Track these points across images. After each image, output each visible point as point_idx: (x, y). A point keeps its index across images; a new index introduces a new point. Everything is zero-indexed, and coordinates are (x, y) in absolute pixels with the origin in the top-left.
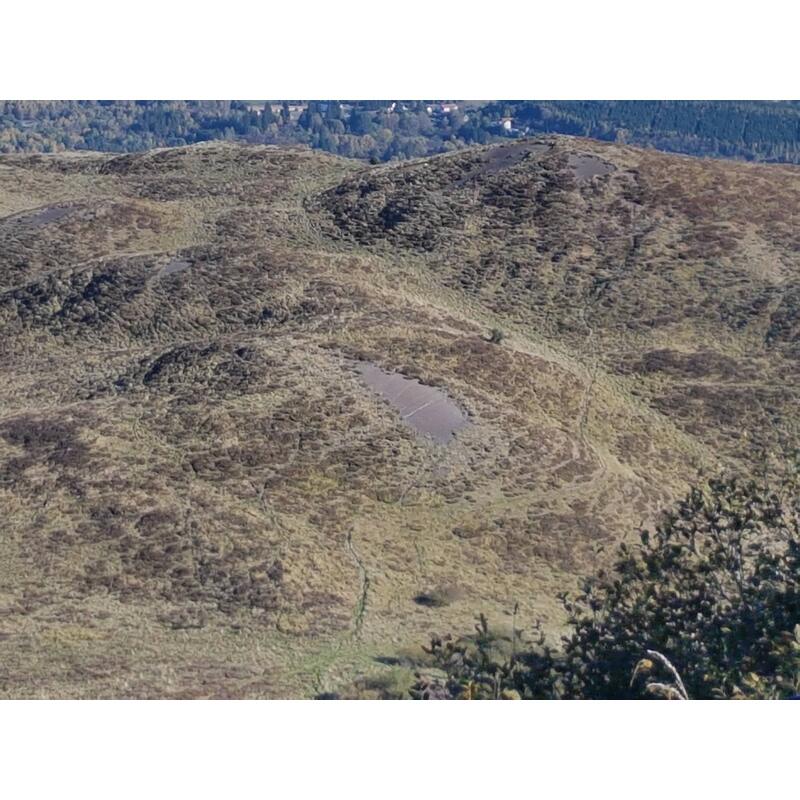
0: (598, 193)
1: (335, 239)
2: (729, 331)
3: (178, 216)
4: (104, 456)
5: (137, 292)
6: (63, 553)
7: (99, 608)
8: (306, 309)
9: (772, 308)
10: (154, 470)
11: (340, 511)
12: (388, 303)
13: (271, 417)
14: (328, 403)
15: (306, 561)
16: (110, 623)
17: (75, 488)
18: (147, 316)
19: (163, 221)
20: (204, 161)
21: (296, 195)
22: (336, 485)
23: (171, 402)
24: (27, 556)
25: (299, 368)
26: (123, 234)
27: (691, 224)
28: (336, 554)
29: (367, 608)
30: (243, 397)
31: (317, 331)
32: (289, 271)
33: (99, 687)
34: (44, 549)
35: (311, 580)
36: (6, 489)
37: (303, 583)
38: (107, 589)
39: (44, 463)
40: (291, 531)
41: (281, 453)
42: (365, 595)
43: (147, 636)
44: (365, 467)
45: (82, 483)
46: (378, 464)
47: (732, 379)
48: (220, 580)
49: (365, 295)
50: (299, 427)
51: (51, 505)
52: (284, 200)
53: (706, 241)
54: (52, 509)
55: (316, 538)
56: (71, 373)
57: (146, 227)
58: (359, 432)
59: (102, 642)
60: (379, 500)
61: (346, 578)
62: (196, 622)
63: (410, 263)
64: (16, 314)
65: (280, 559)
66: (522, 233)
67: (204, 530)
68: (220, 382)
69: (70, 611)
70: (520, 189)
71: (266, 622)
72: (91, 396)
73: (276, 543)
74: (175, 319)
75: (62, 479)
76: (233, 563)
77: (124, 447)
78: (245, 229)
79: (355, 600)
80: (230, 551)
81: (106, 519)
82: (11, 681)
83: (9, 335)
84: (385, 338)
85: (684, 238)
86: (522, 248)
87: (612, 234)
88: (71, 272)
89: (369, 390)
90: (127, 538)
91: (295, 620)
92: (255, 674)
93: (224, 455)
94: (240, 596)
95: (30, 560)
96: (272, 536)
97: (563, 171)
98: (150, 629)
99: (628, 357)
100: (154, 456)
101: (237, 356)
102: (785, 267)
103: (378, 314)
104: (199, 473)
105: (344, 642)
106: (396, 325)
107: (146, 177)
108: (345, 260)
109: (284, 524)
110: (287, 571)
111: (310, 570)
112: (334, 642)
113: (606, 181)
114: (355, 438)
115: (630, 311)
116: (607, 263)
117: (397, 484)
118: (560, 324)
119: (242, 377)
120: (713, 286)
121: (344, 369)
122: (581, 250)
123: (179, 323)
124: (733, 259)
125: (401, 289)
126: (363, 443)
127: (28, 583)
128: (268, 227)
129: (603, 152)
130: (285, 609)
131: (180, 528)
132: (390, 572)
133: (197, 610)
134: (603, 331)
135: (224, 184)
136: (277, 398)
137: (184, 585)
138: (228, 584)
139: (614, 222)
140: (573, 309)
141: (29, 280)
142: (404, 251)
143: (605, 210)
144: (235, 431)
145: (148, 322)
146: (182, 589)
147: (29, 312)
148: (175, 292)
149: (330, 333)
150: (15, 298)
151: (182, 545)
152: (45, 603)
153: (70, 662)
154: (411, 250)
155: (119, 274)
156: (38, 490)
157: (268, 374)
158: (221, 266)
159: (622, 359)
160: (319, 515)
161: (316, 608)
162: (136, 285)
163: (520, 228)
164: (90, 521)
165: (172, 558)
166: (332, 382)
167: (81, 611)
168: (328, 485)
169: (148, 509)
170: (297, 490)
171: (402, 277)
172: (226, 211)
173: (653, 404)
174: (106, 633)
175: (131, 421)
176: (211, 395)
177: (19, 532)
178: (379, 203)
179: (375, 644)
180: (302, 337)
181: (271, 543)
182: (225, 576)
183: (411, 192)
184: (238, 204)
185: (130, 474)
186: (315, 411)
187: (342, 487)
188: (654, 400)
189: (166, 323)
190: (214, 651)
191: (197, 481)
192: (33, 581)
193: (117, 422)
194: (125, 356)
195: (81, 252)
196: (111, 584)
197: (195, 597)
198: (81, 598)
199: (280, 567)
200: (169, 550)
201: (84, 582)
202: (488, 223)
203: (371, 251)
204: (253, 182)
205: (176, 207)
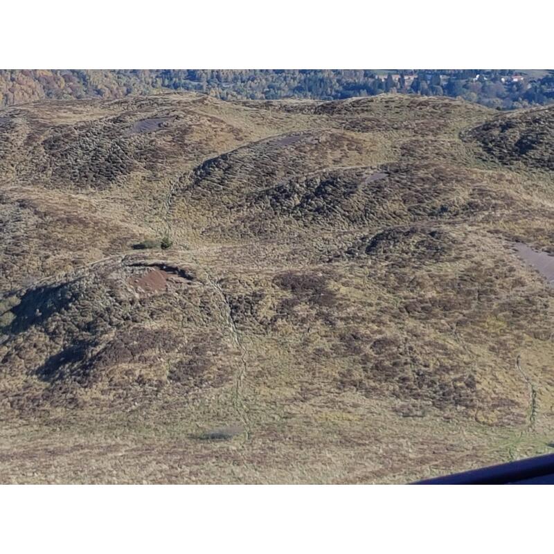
1: (484, 160)
3: (374, 143)
4: (346, 300)
5: (352, 193)
6: (323, 363)
7: (353, 401)
8: (471, 208)
10: (380, 311)
11: (509, 344)
12: (528, 204)
13: (457, 278)
14: (497, 270)
15: (491, 376)
16: (361, 410)
17: (328, 320)
18: (359, 209)
19: (364, 146)
20: (386, 106)
21: (453, 130)
22: (505, 326)
23: (387, 266)
24: (300, 364)
25: (474, 246)
26: (338, 154)
28: (511, 372)
29: (536, 410)
30: (437, 264)
31: (481, 222)
32: (457, 181)
33: (363, 452)
34: (311, 360)
35: (495, 389)
36: (282, 319)
37: (491, 391)
38: (355, 389)
39: (306, 303)
40: (478, 356)
41: (466, 303)
42: (534, 401)
43: (387, 420)
44: (525, 315)
45: (333, 318)
46: (533, 313)
48: (432, 386)
49: (512, 198)
50: (477, 286)
51: (313, 331)
52: (445, 133)
54: (314, 334)
55: (495, 361)
56: (314, 245)
57: (353, 150)
58: (519, 291)
59: (358, 423)
60: (536, 338)
61: (520, 389)
62: (419, 413)
63: (539, 178)
64: (269, 205)
65: (473, 374)
67: (418, 352)
68: (419, 254)
69: (333, 401)
71: (468, 416)
72: (330, 261)
73: (469, 363)
74: (379, 212)
75: (319, 314)
76: (440, 375)
77: (358, 294)
78: (421, 152)
79: (527, 404)
80: (437, 367)
81: (350, 342)
82: (304, 444)
83: (266, 219)
84: (530, 228)
88: (305, 178)
89: (524, 262)
90: (365, 355)
91: (488, 415)
92: (467, 450)
93: (427, 302)
94: (448, 397)
95: (302, 367)
96: (466, 358)
98: (388, 416)
100: (379, 301)
101: (429, 236)
103: (523, 211)
104: (411, 314)
105: (524, 432)
106: (537, 220)
107: (346, 117)
108: (494, 175)
109: (473, 351)
110: (478, 382)
111: (494, 383)
112: (517, 432)
114: (517, 295)
117: (548, 327)
119: (435, 251)
121: (506, 247)
123: (382, 214)
125: (535, 196)
126: (523, 299)
127: (303, 382)
128: (437, 151)
130: (480, 408)
131: (401, 350)
132: (549, 387)
133: (419, 406)
135: (402, 122)
136: (461, 266)
137: (407, 388)
138: (438, 389)
141: (276, 183)
142: (534, 170)
144: (433, 287)
145: (361, 213)
146: (406, 391)
147: (278, 204)
148: (378, 193)
149: (491, 223)
150: (268, 195)
151: (403, 361)
152: (316, 395)
153: (339, 434)
154: (539, 169)
155: (339, 180)
156: (303, 321)
157: (453, 249)
158: (409, 177)
160: (496, 346)
161: (502, 408)
162: (351, 188)
164: (339, 343)
165: (397, 370)
166: (498, 256)
167: (340, 402)
168: (500, 326)
169: (378, 337)
170: (480, 328)
171: (535, 187)
172: (406, 140)
174: (359, 417)
175: (361, 277)
176: (414, 262)
177: (294, 348)
178: (515, 137)
179: (545, 434)
180: (475, 225)
181: (465, 363)
182: (436, 384)
183: (538, 129)
184: (414, 136)
185: (364, 313)
186: (487, 275)
187: (510, 328)
189: (373, 214)
190: (435, 433)
191: (410, 319)
192: (305, 380)
193: (352, 278)
194: (350, 235)
195: (310, 165)
196: (358, 385)
197: (417, 396)
198: (339, 394)
199: (473, 379)
200: (395, 364)
201: (339, 383)
203: (510, 169)
204: (422, 121)
205: (372, 137)
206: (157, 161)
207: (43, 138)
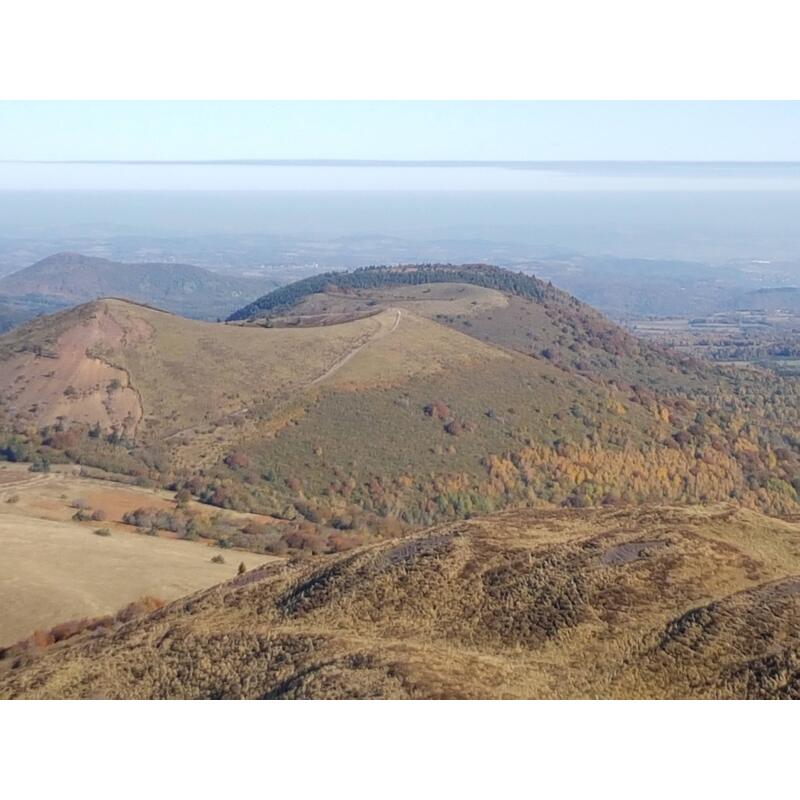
141: (771, 650)
147: (757, 684)
150: (751, 668)
206: (619, 609)
207: (486, 567)
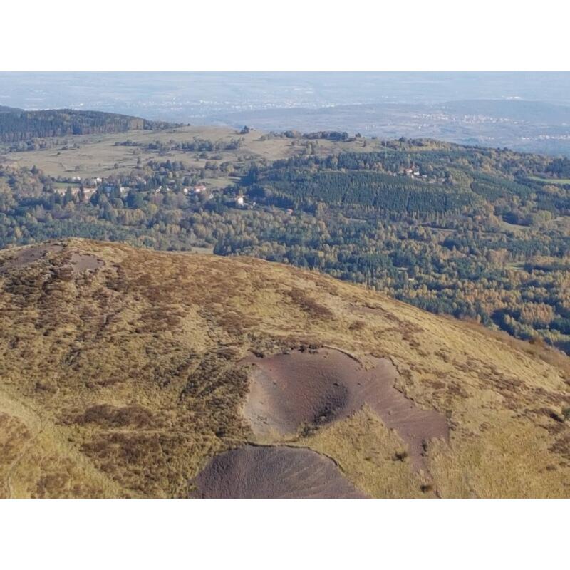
0: (87, 283)
2: (157, 389)
9: (191, 371)
27: (151, 306)
47: (145, 428)
53: (157, 319)
66: (27, 314)
70: (31, 280)
85: (142, 317)
86: (25, 325)
87: (91, 315)
97: (65, 266)
99: (75, 411)
102: (209, 339)
113: (95, 273)
115: (92, 373)
116: (83, 337)
118: (38, 385)
120: (155, 353)
122: (65, 326)
124: (173, 333)
129: (99, 251)
134: (68, 389)
139: (95, 305)
140: (50, 373)
143: (91, 295)
159: (70, 413)
163: (27, 310)
173: (82, 448)
188: (84, 445)
202: (4, 306)
